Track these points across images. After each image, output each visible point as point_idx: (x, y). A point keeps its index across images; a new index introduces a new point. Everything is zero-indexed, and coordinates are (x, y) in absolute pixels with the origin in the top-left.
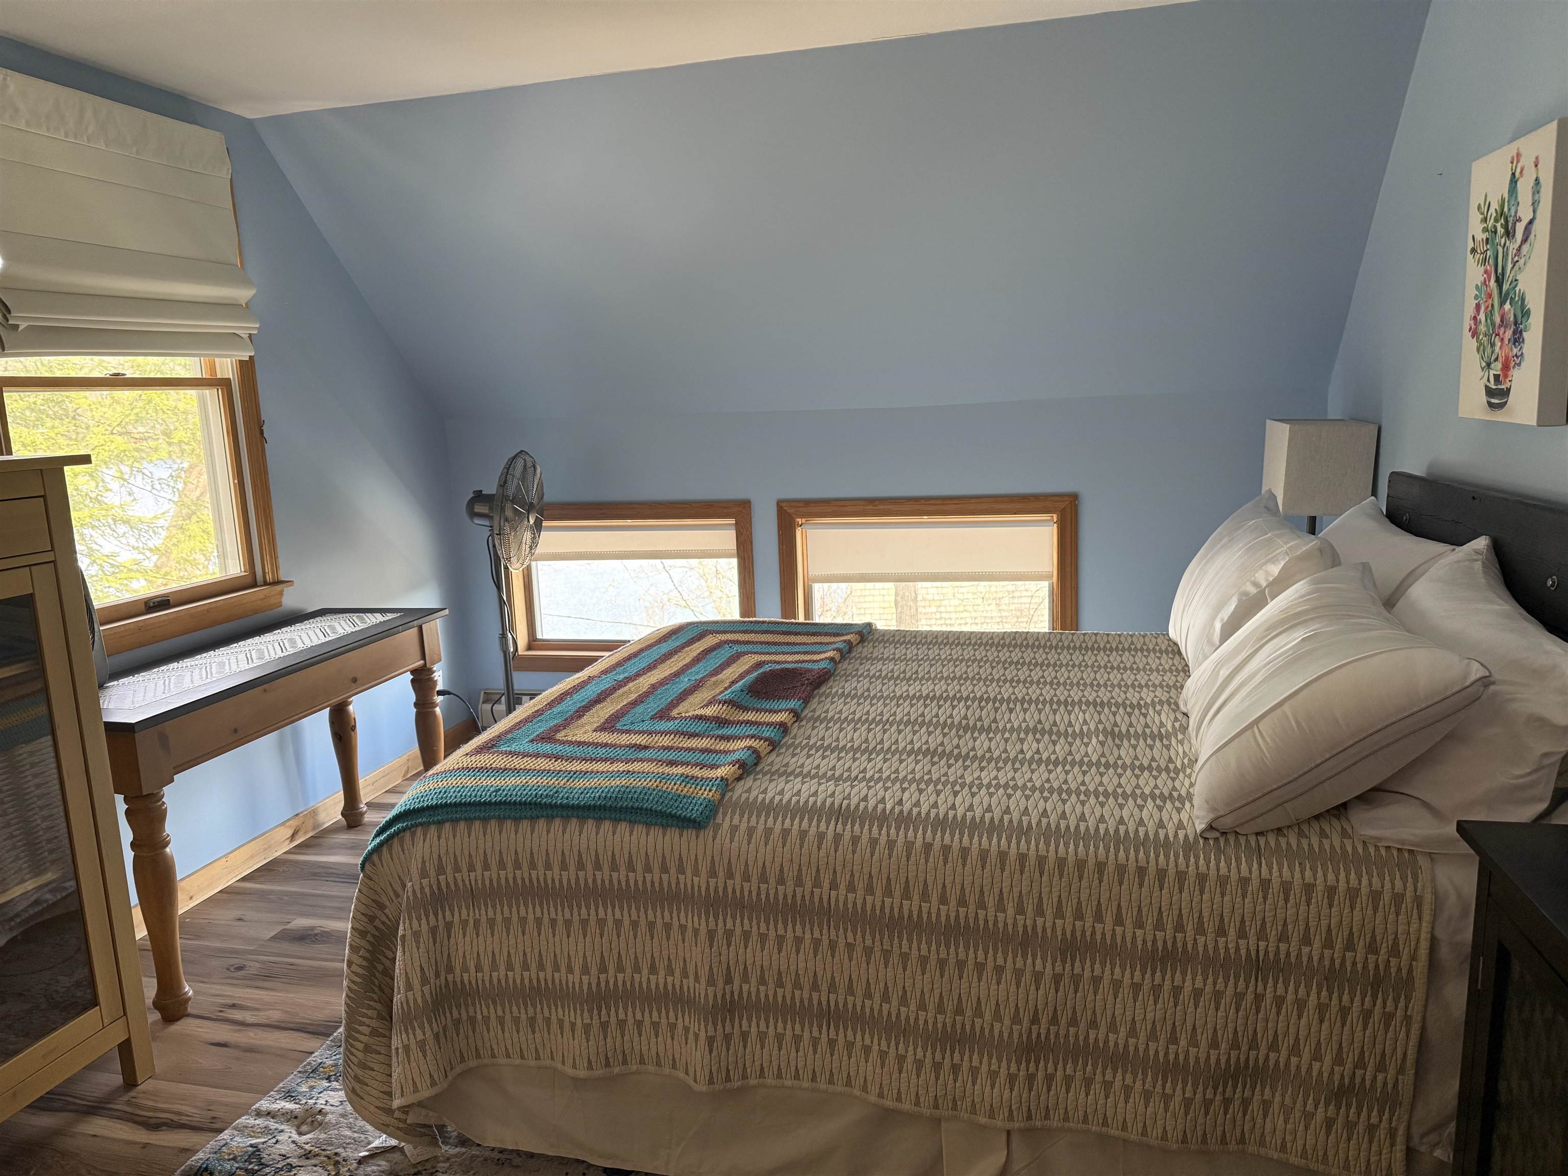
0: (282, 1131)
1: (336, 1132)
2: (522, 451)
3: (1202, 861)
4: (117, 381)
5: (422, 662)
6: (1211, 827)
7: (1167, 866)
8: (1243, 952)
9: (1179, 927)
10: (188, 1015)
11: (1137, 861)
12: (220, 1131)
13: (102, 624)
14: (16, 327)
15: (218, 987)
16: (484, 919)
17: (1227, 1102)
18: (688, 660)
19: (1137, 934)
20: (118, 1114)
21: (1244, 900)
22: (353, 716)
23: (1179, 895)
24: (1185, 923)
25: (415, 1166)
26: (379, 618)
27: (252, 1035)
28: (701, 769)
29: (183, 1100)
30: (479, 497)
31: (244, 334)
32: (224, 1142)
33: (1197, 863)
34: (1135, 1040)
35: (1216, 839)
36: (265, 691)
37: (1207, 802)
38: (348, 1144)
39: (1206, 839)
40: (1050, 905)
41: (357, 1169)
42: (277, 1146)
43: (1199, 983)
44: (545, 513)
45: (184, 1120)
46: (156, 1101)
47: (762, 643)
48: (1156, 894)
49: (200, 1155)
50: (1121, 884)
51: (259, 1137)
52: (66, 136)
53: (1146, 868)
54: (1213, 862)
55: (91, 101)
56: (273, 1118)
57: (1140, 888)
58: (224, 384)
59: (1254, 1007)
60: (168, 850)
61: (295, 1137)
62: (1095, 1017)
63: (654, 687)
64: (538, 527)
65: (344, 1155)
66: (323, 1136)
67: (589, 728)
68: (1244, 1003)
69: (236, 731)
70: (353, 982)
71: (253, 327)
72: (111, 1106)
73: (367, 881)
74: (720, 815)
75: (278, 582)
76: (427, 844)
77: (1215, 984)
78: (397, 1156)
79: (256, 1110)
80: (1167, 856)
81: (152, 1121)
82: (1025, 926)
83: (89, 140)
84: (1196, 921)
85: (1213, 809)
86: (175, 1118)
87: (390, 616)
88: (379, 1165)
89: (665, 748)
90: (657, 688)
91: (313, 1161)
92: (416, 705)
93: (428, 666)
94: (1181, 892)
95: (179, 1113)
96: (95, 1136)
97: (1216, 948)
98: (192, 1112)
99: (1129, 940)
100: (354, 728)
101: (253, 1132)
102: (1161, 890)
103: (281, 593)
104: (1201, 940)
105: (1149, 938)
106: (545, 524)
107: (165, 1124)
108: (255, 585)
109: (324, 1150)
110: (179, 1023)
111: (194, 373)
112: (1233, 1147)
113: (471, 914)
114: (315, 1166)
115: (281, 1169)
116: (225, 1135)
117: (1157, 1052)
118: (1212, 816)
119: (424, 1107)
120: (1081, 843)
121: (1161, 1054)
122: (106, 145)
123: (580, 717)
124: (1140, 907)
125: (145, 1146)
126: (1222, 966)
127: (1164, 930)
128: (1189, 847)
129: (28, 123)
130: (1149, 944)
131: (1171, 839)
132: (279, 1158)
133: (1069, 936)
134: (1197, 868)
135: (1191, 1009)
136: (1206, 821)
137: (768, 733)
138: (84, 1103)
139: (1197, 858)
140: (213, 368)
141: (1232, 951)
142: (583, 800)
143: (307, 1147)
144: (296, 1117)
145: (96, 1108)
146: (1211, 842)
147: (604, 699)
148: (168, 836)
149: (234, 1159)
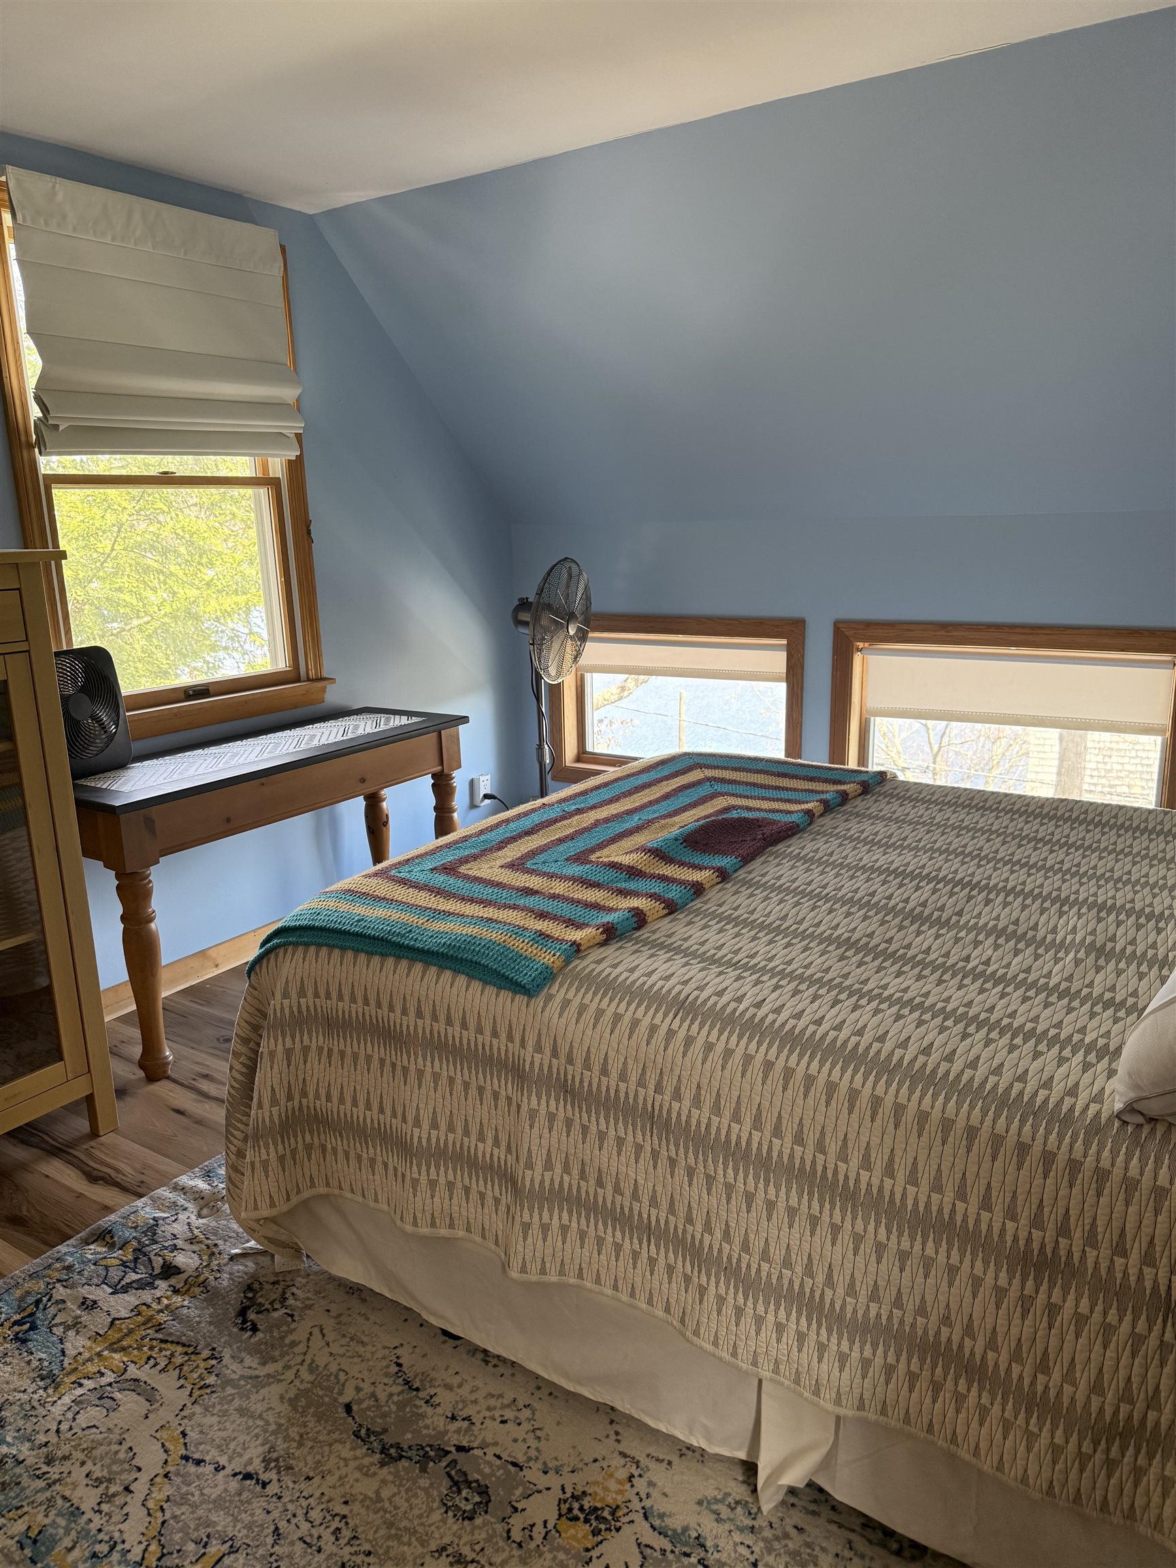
0: (185, 1209)
1: (225, 1223)
2: (566, 558)
3: (1106, 1153)
4: (166, 479)
5: (440, 768)
6: (1130, 1108)
7: (1059, 1149)
8: (1148, 1284)
9: (1064, 1230)
10: (168, 1078)
11: (1019, 1135)
12: (141, 1196)
13: (128, 711)
14: (56, 427)
15: (203, 1055)
16: (336, 1050)
17: (1111, 1465)
18: (657, 795)
19: (1008, 1227)
20: (74, 1160)
21: (1156, 1216)
22: (386, 812)
23: (1068, 1190)
24: (1072, 1228)
25: (277, 1274)
26: (404, 720)
27: (207, 1106)
28: (566, 927)
29: (127, 1158)
30: (524, 605)
31: (290, 433)
32: (135, 1209)
33: (1099, 1153)
34: (996, 1355)
35: (1139, 1126)
36: (263, 784)
37: (1130, 1075)
38: (230, 1237)
39: (1125, 1123)
40: (903, 1166)
41: (225, 1265)
42: (174, 1225)
43: (1084, 1308)
44: (592, 624)
45: (119, 1178)
46: (107, 1154)
47: (747, 784)
48: (1038, 1181)
49: (112, 1217)
50: (994, 1159)
51: (164, 1212)
52: (113, 239)
53: (1030, 1146)
54: (1122, 1157)
55: (140, 205)
56: (184, 1194)
57: (1019, 1169)
58: (273, 483)
59: (1157, 1356)
60: (153, 925)
61: (193, 1218)
62: (949, 1313)
63: (597, 823)
64: (582, 637)
65: (221, 1247)
66: (214, 1224)
67: (499, 863)
68: (1144, 1348)
69: (228, 820)
70: (232, 1086)
71: (297, 426)
72: (72, 1151)
73: (252, 990)
74: (557, 985)
75: (322, 679)
76: (293, 965)
77: (1105, 1314)
78: (265, 1261)
79: (176, 1183)
80: (1061, 1136)
81: (95, 1173)
82: (869, 1185)
83: (136, 244)
84: (1087, 1228)
85: (1136, 1087)
86: (113, 1174)
87: (415, 719)
88: (246, 1266)
89: (554, 897)
90: (600, 824)
91: (195, 1247)
92: (435, 808)
93: (446, 772)
94: (1071, 1187)
95: (118, 1171)
96: (47, 1176)
97: (1111, 1269)
98: (129, 1172)
99: (996, 1231)
100: (386, 824)
101: (163, 1205)
102: (1045, 1178)
103: (324, 690)
104: (1091, 1254)
105: (1023, 1235)
106: (591, 635)
107: (103, 1179)
108: (298, 680)
109: (207, 1238)
110: (158, 1084)
111: (248, 473)
112: (1117, 1519)
113: (326, 1042)
114: (194, 1252)
115: (166, 1248)
116: (139, 1203)
117: (1021, 1377)
118: (1132, 1095)
119: (276, 1223)
120: (955, 1098)
121: (1027, 1382)
122: (154, 248)
123: (500, 849)
124: (1015, 1192)
125: (80, 1196)
126: (1116, 1294)
127: (1043, 1230)
128: (1095, 1129)
129: (74, 229)
130: (1022, 1243)
131: (1077, 1114)
132: (169, 1236)
133: (921, 1209)
134: (1098, 1161)
135: (1070, 1337)
136: (1125, 1099)
137: (674, 893)
138: (54, 1143)
139: (1101, 1146)
140: (265, 467)
141: (1133, 1279)
142: (430, 944)
143: (196, 1232)
144: (203, 1198)
145: (58, 1151)
146: (1130, 1129)
147: (538, 831)
148: (154, 912)
149: (135, 1228)
